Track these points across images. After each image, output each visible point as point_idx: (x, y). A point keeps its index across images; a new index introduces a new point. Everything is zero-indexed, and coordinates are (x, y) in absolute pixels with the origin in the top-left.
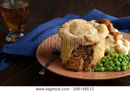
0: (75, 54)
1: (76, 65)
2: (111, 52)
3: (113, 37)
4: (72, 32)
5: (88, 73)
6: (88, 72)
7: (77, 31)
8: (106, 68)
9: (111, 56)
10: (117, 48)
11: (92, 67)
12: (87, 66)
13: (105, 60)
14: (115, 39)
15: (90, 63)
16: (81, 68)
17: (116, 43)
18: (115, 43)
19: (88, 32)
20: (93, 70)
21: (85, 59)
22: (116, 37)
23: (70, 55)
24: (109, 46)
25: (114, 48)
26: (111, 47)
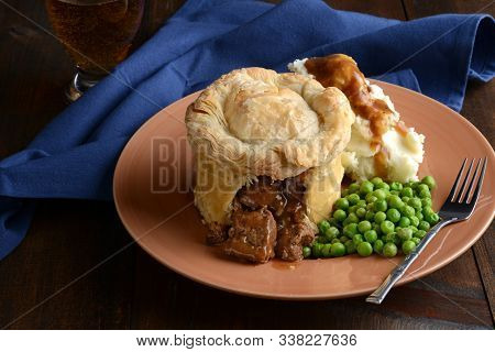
0: (245, 199)
1: (250, 243)
2: (363, 173)
3: (367, 122)
4: (234, 126)
5: (292, 267)
6: (291, 261)
7: (249, 126)
8: (348, 243)
9: (363, 196)
10: (381, 159)
11: (305, 242)
12: (289, 241)
13: (343, 213)
14: (375, 129)
15: (296, 232)
16: (268, 251)
17: (377, 144)
18: (373, 144)
19: (287, 130)
20: (308, 250)
21: (279, 214)
22: (378, 124)
23: (228, 205)
24: (354, 154)
25: (372, 161)
26: (361, 158)
